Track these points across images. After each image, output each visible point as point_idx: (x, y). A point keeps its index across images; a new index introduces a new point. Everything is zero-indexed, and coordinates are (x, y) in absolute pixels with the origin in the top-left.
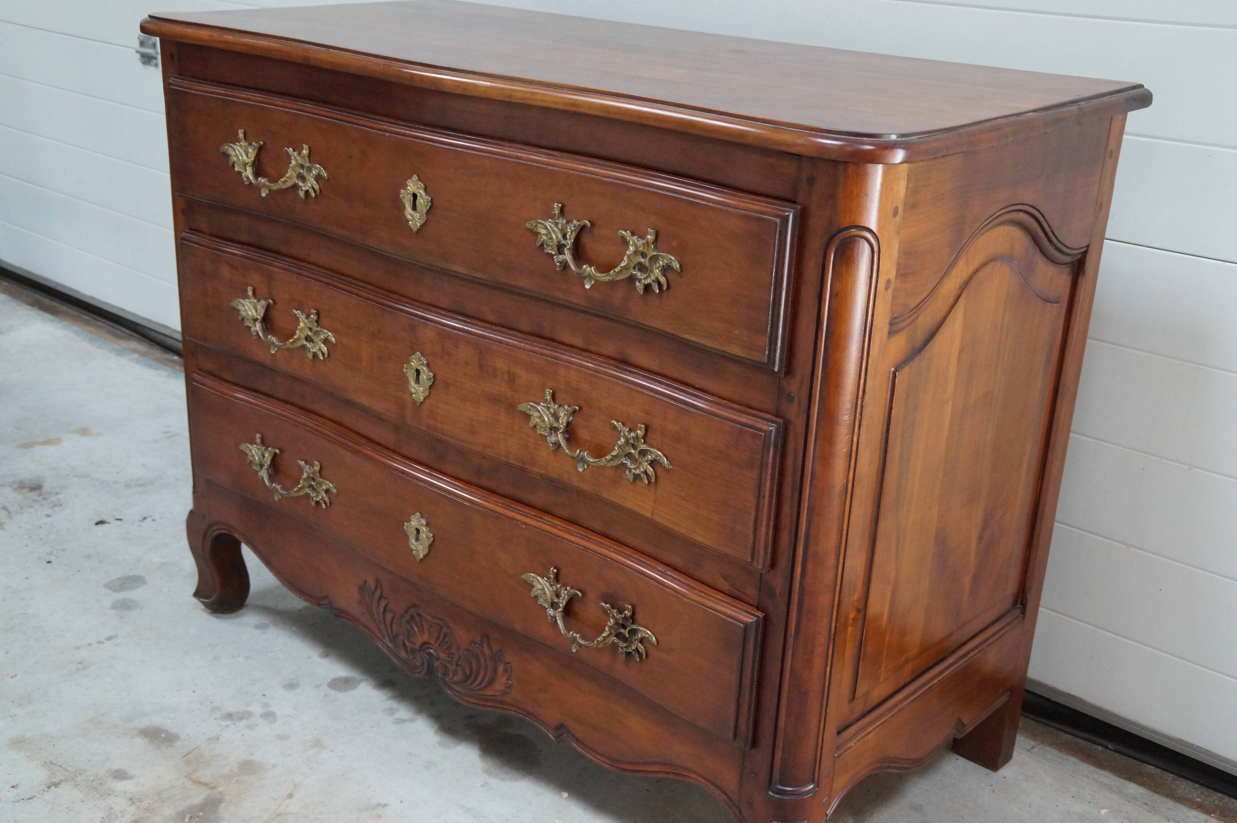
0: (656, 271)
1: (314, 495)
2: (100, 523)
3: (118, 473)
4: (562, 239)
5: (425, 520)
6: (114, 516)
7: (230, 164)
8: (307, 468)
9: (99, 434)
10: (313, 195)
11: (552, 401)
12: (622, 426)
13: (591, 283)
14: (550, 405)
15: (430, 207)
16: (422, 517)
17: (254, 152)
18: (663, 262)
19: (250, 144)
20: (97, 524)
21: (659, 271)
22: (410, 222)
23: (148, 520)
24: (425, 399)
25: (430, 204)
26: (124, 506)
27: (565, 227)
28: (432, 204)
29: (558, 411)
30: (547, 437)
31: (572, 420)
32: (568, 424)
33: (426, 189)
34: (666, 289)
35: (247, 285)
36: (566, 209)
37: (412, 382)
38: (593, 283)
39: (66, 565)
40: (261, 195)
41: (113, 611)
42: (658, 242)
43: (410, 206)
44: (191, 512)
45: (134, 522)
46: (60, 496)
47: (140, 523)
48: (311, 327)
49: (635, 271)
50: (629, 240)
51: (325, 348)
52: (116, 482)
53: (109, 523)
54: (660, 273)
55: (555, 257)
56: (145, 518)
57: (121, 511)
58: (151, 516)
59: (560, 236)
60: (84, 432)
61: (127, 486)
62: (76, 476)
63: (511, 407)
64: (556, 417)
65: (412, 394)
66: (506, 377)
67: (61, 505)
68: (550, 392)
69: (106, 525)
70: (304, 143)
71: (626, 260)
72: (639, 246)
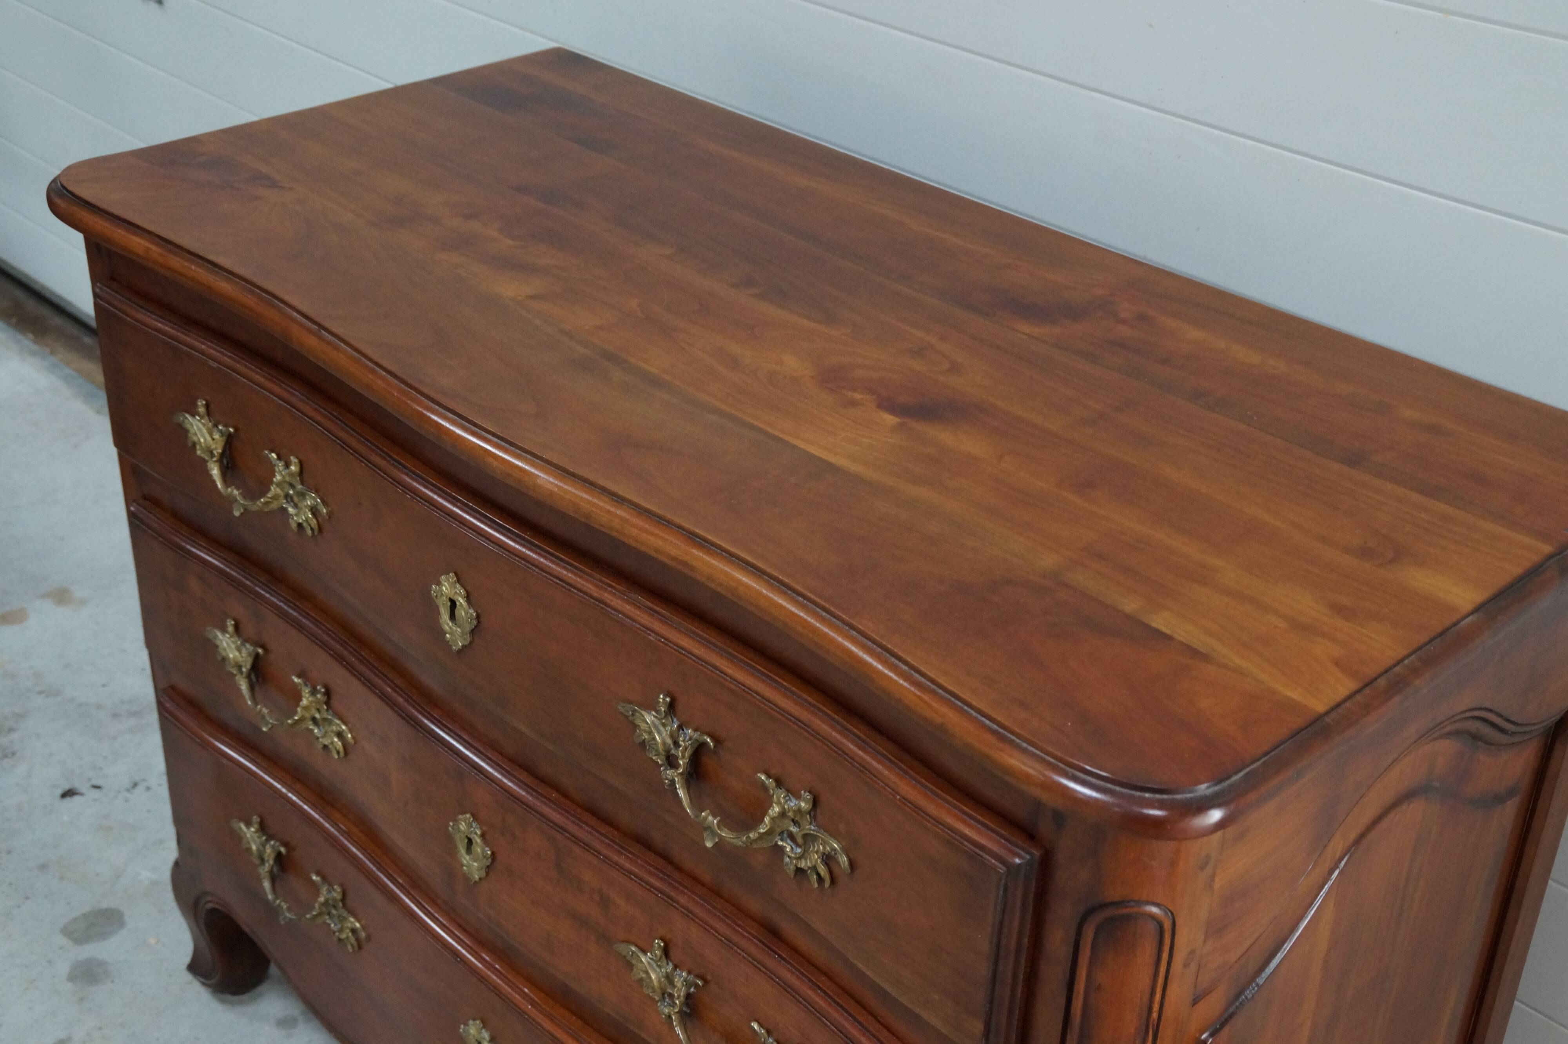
0: (814, 856)
1: (335, 929)
2: (68, 794)
3: (104, 686)
4: (672, 746)
5: (489, 1034)
6: (90, 779)
7: (190, 444)
8: (324, 889)
9: (83, 602)
10: (309, 532)
11: (664, 957)
12: (765, 1034)
13: (714, 840)
14: (662, 962)
15: (475, 627)
16: (484, 1027)
17: (221, 439)
18: (824, 848)
19: (216, 425)
20: (64, 795)
21: (819, 858)
22: (448, 635)
23: (141, 788)
24: (480, 879)
25: (475, 622)
26: (105, 758)
27: (677, 735)
28: (479, 622)
29: (673, 975)
30: (657, 1002)
31: (693, 992)
32: (688, 996)
33: (468, 598)
34: (830, 887)
35: (227, 616)
36: (680, 707)
37: (463, 851)
38: (717, 840)
39: (11, 884)
40: (233, 513)
41: (69, 986)
42: (818, 811)
43: (446, 611)
44: (177, 864)
45: (119, 792)
46: (15, 736)
47: (127, 795)
48: (318, 707)
49: (782, 840)
50: (773, 794)
51: (340, 743)
52: (99, 707)
53: (82, 794)
54: (819, 861)
55: (662, 769)
56: (135, 785)
57: (101, 769)
58: (144, 780)
59: (669, 741)
60: (61, 596)
61: (115, 716)
62: (40, 693)
63: (606, 940)
64: (669, 978)
65: (462, 865)
66: (596, 897)
67: (14, 754)
68: (660, 945)
69: (76, 798)
70: (293, 455)
71: (767, 822)
72: (787, 810)
